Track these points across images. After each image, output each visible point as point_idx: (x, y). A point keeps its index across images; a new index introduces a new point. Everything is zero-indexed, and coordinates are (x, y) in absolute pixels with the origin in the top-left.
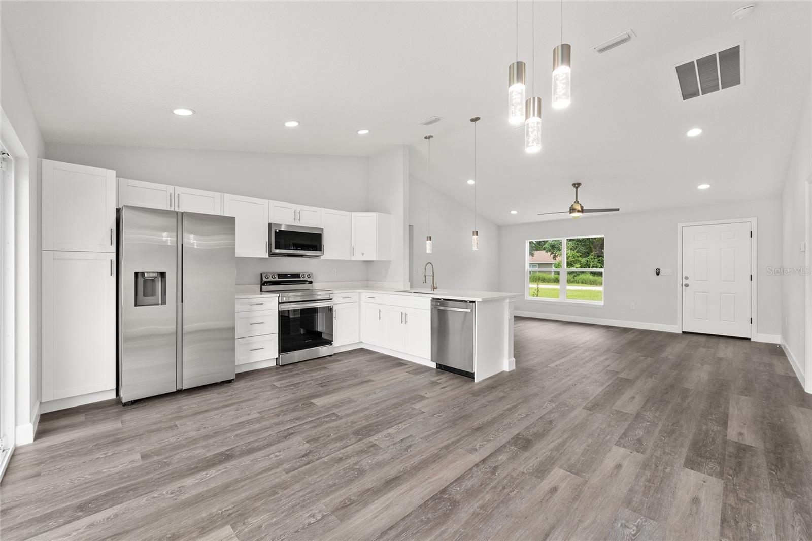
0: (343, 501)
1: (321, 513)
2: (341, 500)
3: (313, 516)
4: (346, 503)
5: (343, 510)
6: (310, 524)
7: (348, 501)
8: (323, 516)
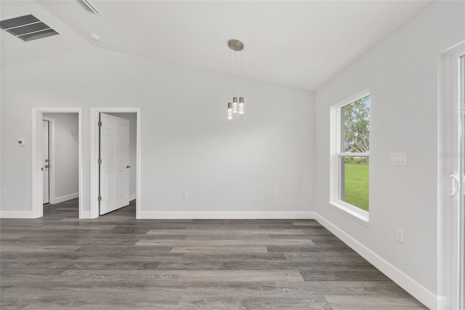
0: (268, 290)
1: (282, 290)
2: (269, 292)
3: (287, 291)
4: (267, 288)
5: (271, 286)
6: (290, 289)
7: (266, 289)
8: (282, 288)
